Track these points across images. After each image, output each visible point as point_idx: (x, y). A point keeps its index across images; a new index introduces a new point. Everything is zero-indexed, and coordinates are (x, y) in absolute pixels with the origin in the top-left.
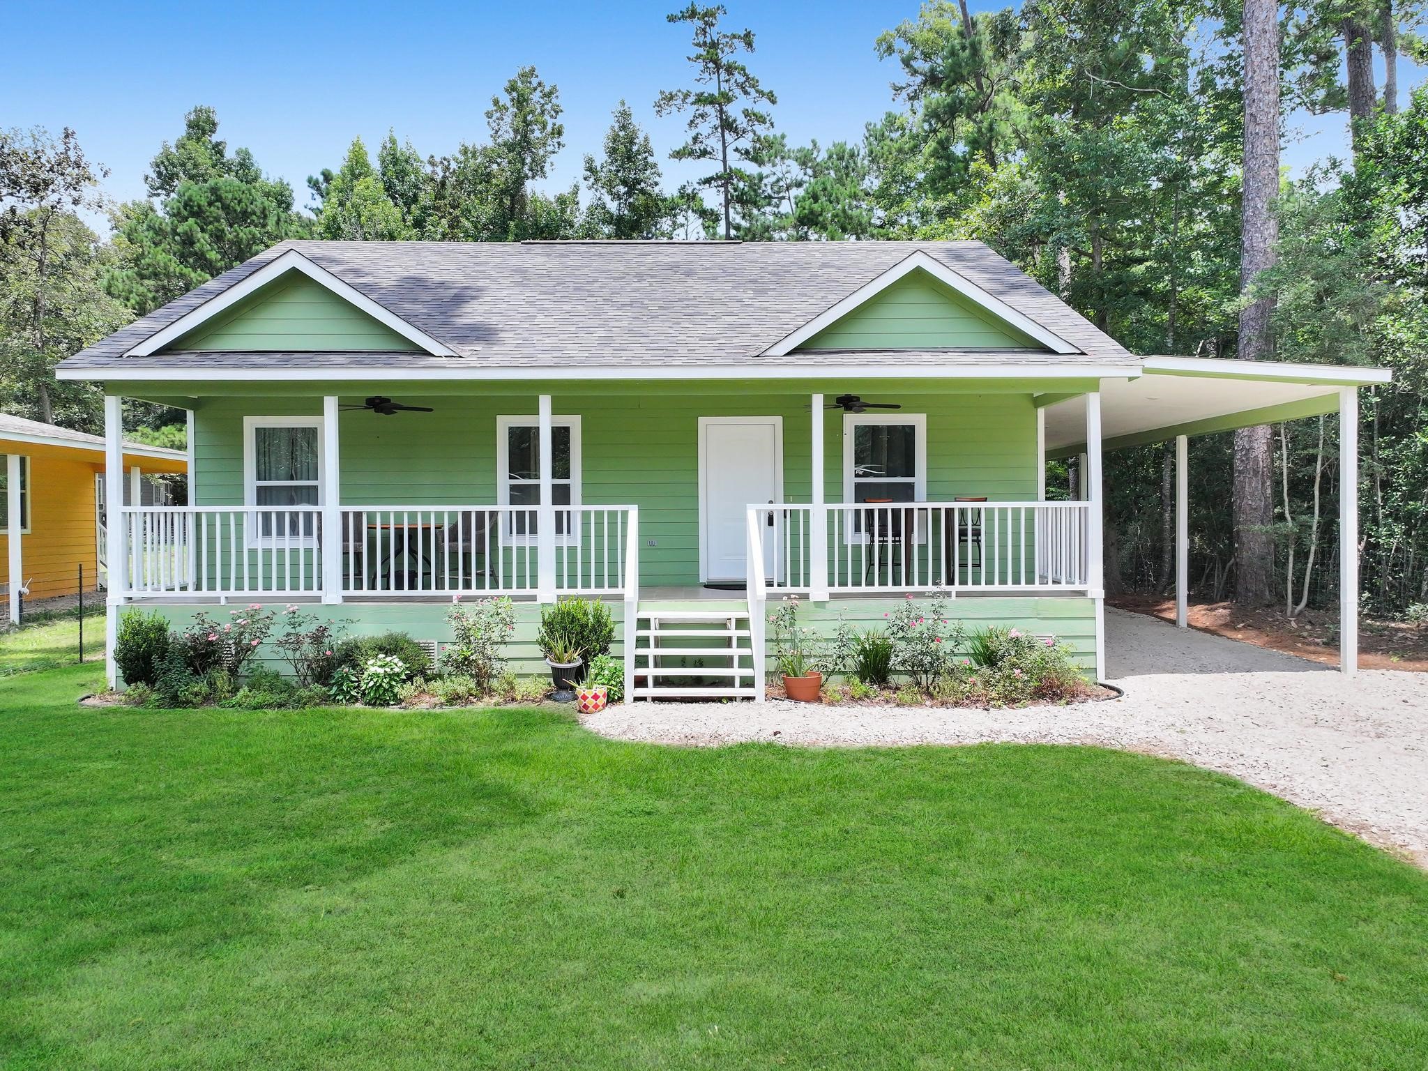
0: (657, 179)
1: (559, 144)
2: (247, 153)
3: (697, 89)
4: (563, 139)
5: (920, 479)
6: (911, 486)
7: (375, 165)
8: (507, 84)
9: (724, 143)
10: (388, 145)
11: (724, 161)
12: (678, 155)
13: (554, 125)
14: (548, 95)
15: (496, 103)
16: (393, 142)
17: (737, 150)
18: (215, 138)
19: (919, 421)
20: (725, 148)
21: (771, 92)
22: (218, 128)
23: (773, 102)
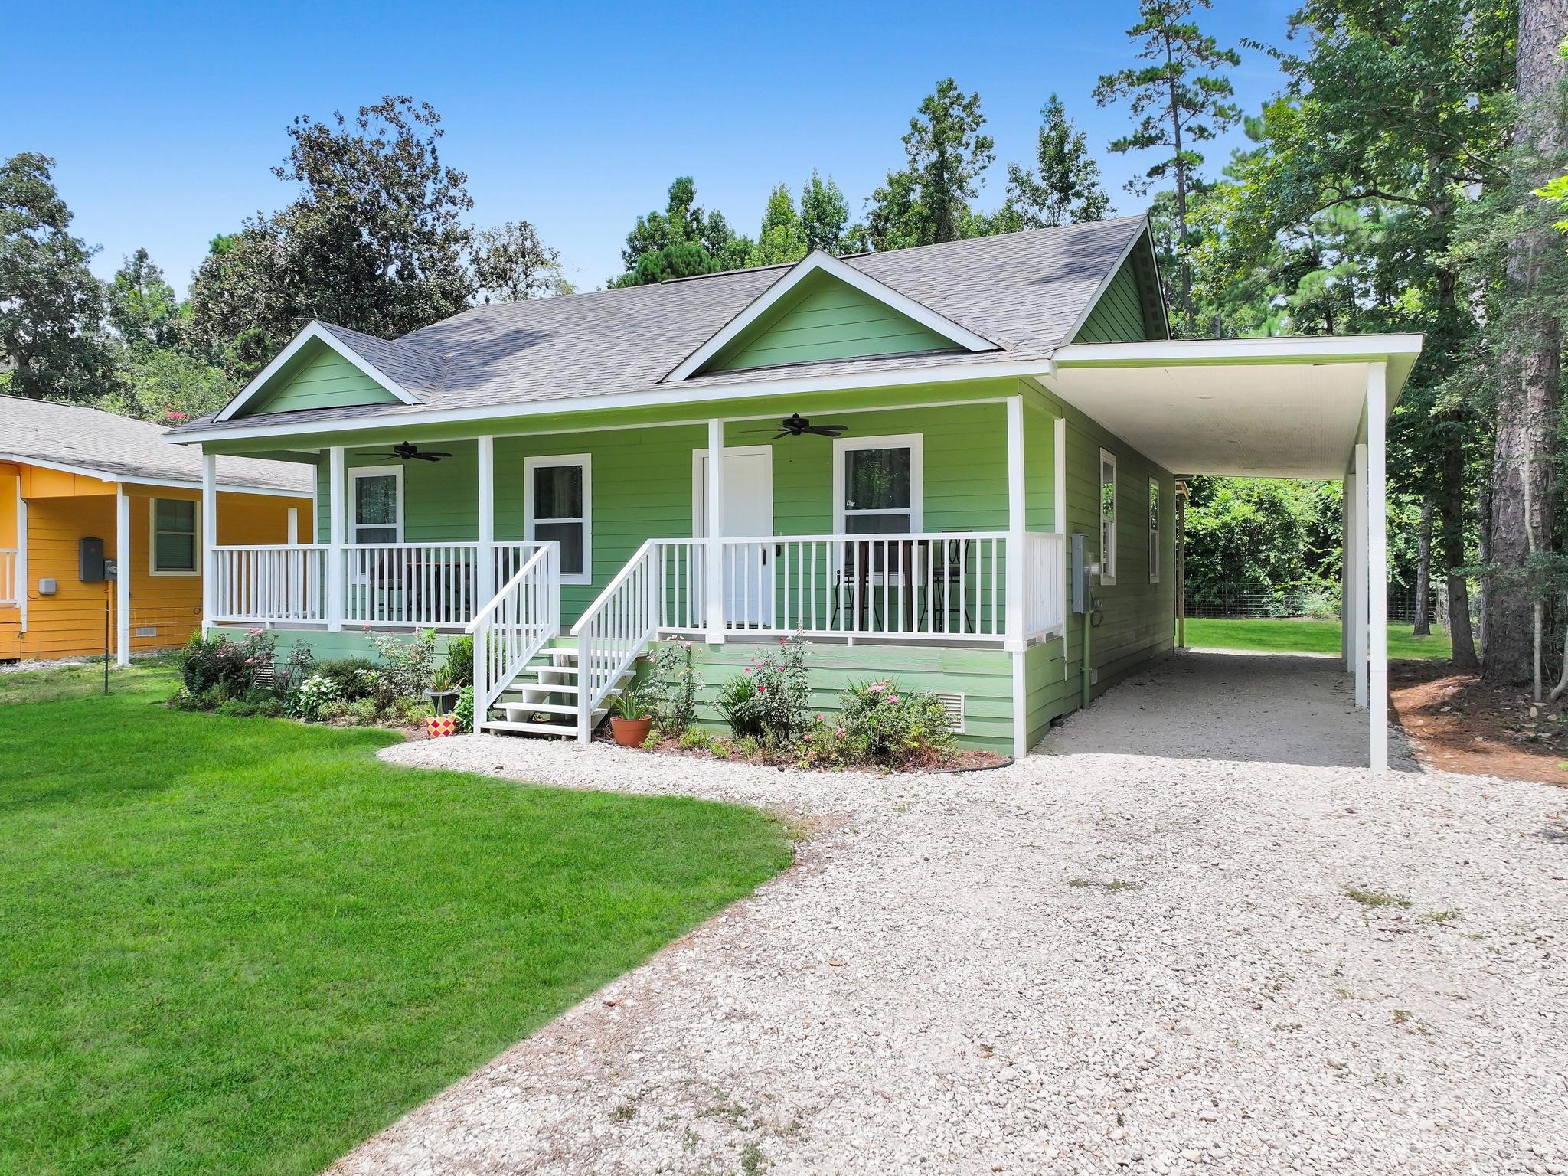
0: (1095, 179)
1: (989, 157)
2: (718, 215)
3: (1140, 67)
4: (993, 152)
5: (916, 509)
6: (907, 517)
7: (799, 210)
8: (921, 104)
9: (1176, 122)
10: (812, 189)
11: (1178, 145)
12: (1119, 146)
13: (978, 137)
14: (968, 107)
15: (914, 125)
16: (817, 184)
17: (1189, 129)
18: (692, 207)
19: (914, 442)
20: (1178, 127)
21: (1231, 51)
22: (695, 197)
23: (1237, 63)
